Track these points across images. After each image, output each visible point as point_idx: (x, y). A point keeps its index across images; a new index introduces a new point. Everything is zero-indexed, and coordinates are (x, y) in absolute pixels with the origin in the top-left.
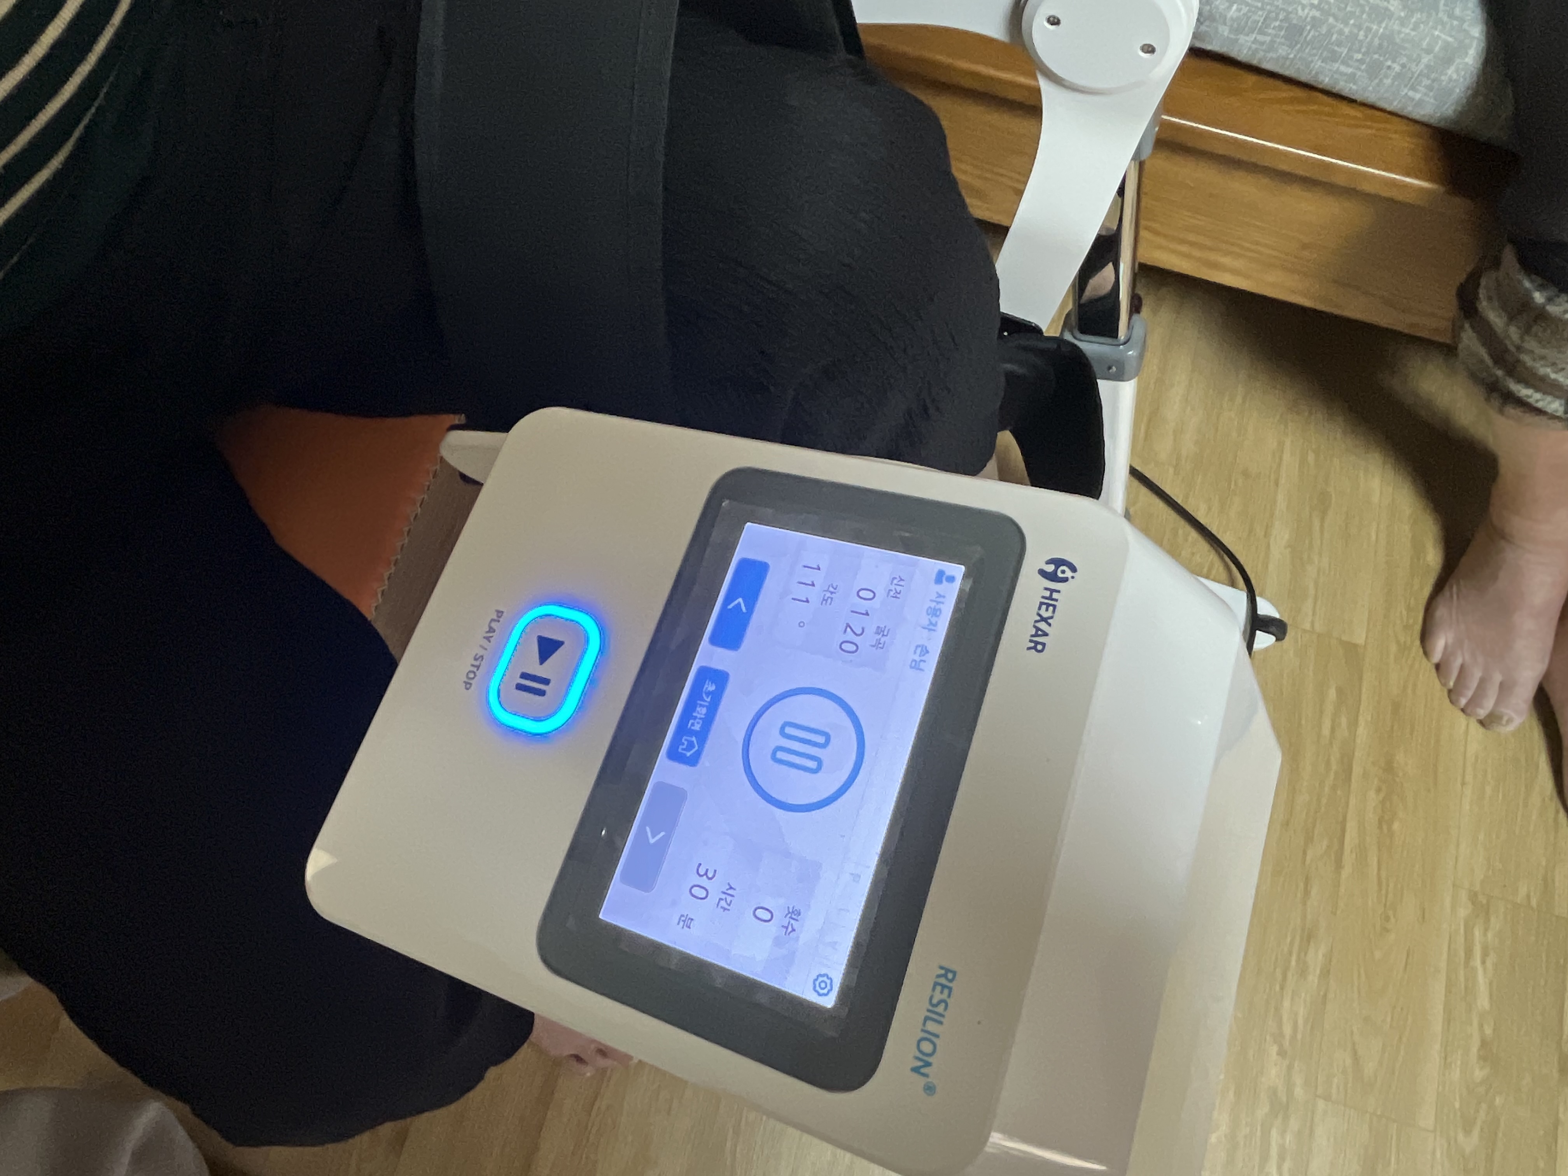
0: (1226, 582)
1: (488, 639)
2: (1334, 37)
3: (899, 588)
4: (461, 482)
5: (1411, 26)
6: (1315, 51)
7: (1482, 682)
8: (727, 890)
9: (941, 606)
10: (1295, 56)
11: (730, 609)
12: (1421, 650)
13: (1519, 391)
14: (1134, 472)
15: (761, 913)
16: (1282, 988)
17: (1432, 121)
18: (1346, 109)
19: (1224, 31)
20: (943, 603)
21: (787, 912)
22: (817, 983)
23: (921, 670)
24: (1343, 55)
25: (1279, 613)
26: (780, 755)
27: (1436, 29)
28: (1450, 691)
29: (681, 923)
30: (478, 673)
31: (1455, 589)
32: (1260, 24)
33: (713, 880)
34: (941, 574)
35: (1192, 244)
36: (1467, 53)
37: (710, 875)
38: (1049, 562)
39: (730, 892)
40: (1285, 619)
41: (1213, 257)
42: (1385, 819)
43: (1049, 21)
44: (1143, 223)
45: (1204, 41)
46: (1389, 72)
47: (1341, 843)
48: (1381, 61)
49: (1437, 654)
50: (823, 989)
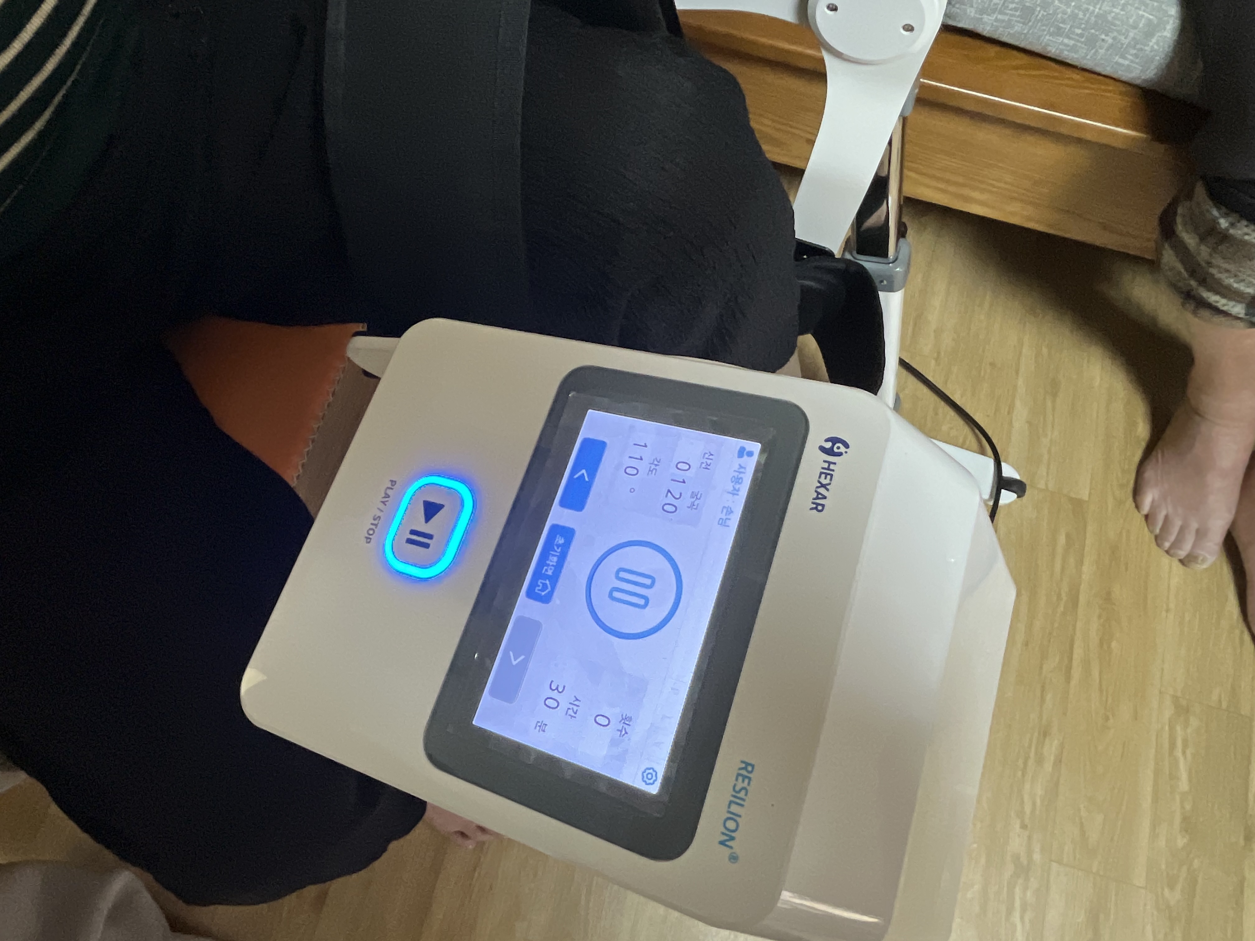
0: (977, 451)
1: (383, 502)
2: (1059, 16)
3: (709, 462)
4: (365, 377)
5: (1120, 7)
6: (1044, 28)
7: (1182, 529)
8: (574, 701)
9: (743, 475)
10: (1028, 31)
11: (576, 478)
12: (1133, 505)
13: (1209, 298)
14: (903, 363)
15: (600, 720)
16: (1023, 775)
17: (1138, 82)
18: (1069, 73)
19: (971, 12)
20: (744, 473)
21: (621, 719)
22: (645, 775)
23: (728, 526)
24: (1066, 31)
25: (1020, 475)
26: (616, 594)
27: (1141, 9)
28: (1156, 537)
29: (538, 728)
30: (376, 530)
31: (1160, 455)
32: (1000, 6)
33: (562, 694)
34: (742, 449)
35: (948, 182)
36: (1165, 29)
37: (560, 690)
38: (827, 440)
39: (576, 703)
40: (1024, 480)
41: (966, 192)
42: (1105, 641)
43: (828, 7)
44: (906, 164)
45: (955, 20)
46: (1103, 44)
47: (1071, 659)
48: (1097, 35)
49: (1146, 509)
50: (650, 779)
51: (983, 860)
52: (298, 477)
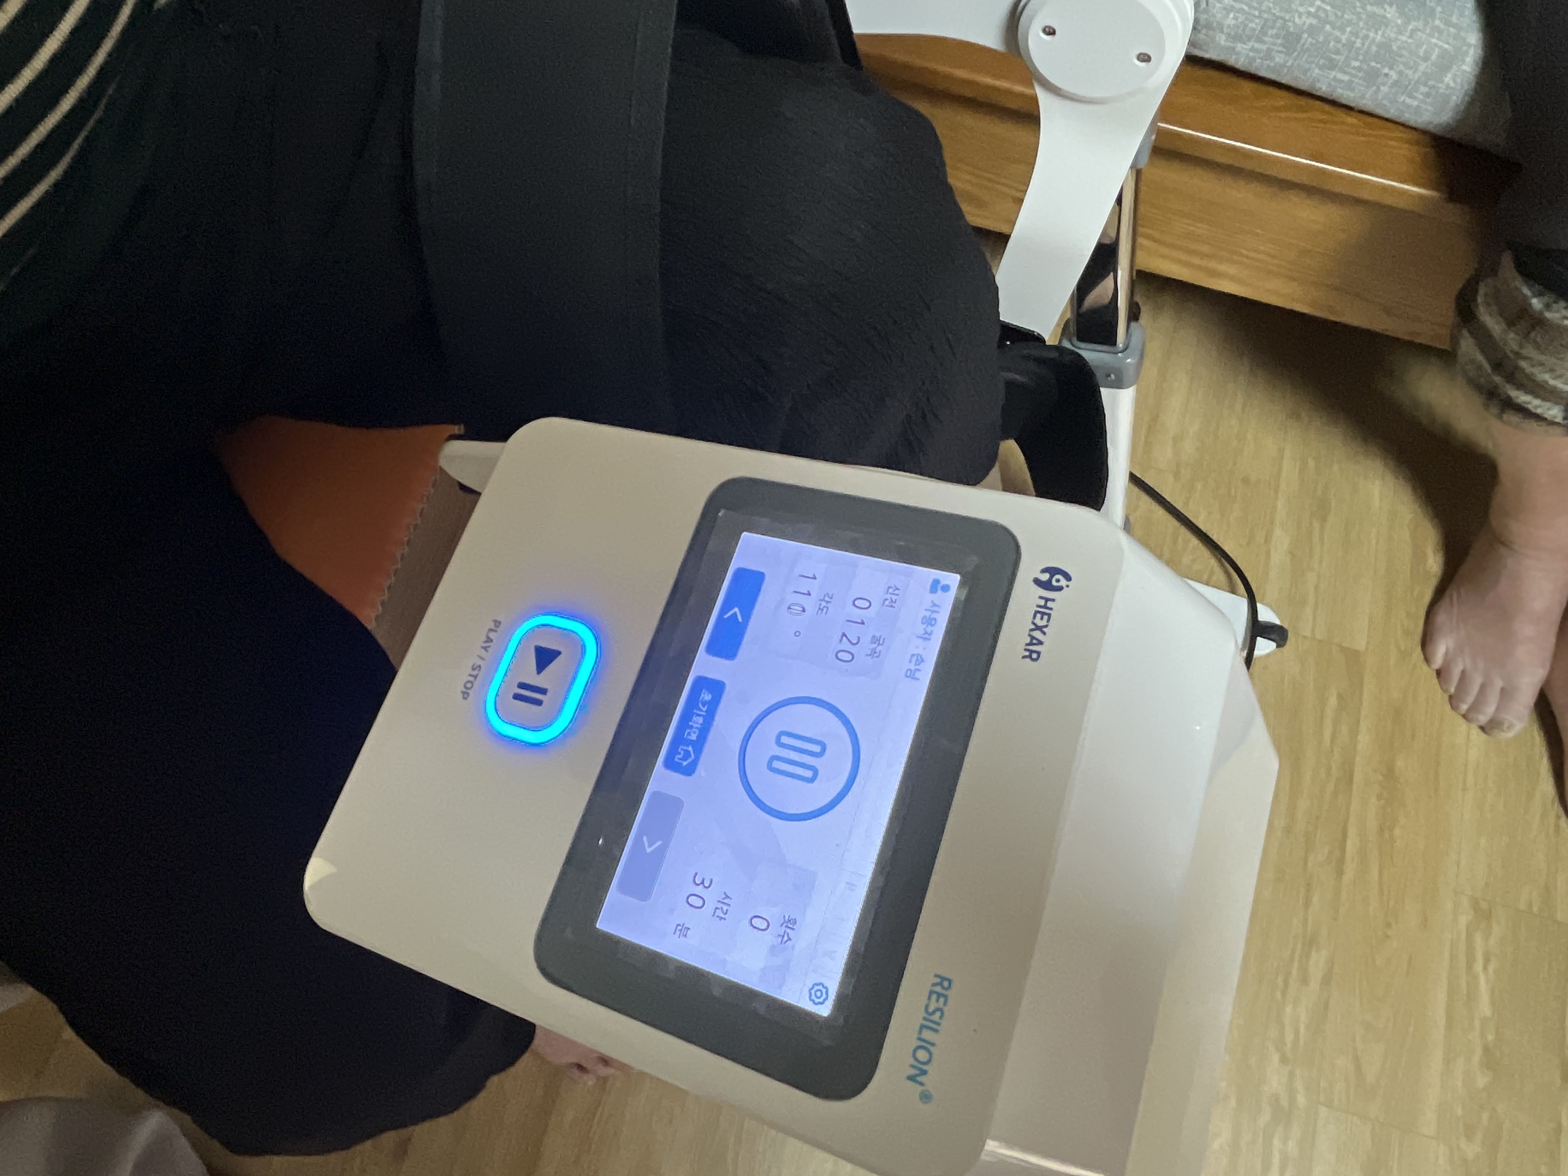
0: (1227, 589)
1: (485, 648)
2: (1332, 44)
3: (894, 598)
4: (461, 493)
5: (1408, 34)
6: (1312, 59)
7: (1483, 688)
8: (723, 899)
9: (934, 616)
10: (1293, 64)
11: (725, 619)
12: (1422, 657)
13: (1517, 397)
14: (1134, 479)
15: (757, 922)
16: (1284, 994)
17: (1431, 128)
18: (1341, 115)
19: (1222, 40)
20: (938, 612)
21: (782, 921)
22: (813, 992)
23: (918, 679)
24: (1340, 63)
25: (1280, 619)
26: (776, 764)
27: (1433, 37)
28: (1451, 697)
29: (678, 933)
30: (475, 683)
31: (1455, 594)
32: (1257, 32)
33: (709, 889)
34: (936, 582)
35: (1193, 252)
36: (1463, 61)
37: (707, 885)
38: (1045, 571)
39: (726, 901)
40: (1286, 626)
41: (1213, 265)
42: (1385, 827)
43: (1044, 31)
44: (1140, 230)
45: (1201, 49)
46: (1386, 80)
47: (1343, 849)
48: (1378, 68)
49: (1438, 660)
50: (819, 998)
51: (1233, 1103)
52: (377, 617)
